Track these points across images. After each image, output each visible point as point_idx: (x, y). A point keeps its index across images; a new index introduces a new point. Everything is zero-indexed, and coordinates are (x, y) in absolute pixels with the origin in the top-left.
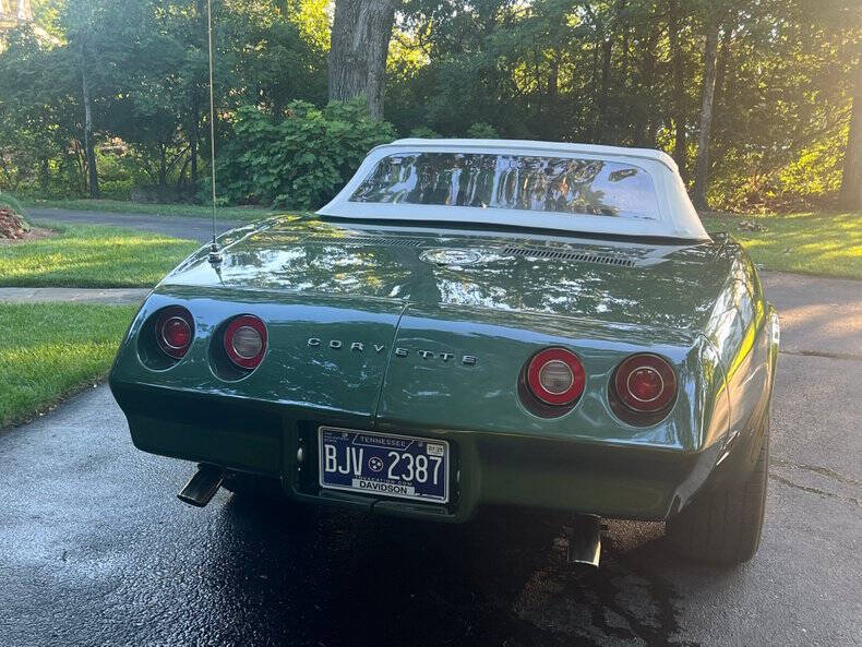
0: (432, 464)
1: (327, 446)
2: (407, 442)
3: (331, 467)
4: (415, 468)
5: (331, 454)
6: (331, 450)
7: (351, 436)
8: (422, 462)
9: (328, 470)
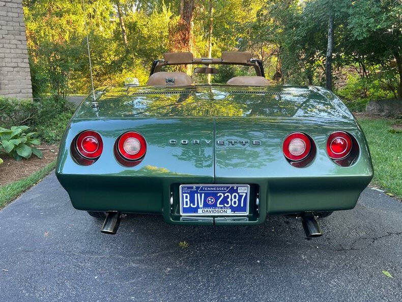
0: (240, 197)
1: (185, 195)
2: (228, 187)
3: (187, 205)
4: (231, 200)
5: (187, 198)
6: (187, 197)
7: (197, 188)
8: (235, 197)
9: (185, 206)
